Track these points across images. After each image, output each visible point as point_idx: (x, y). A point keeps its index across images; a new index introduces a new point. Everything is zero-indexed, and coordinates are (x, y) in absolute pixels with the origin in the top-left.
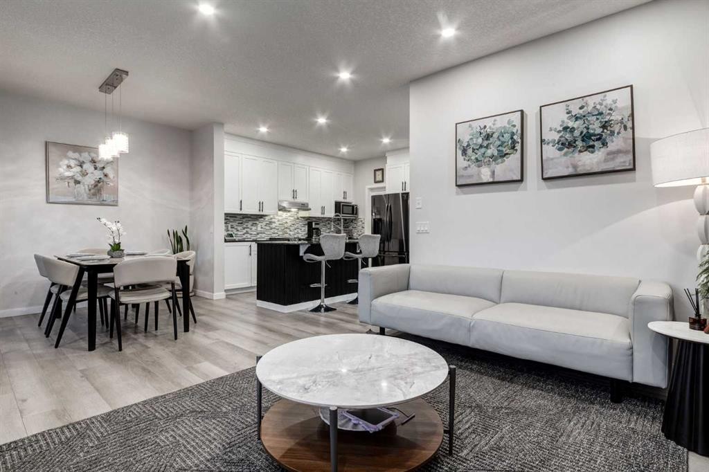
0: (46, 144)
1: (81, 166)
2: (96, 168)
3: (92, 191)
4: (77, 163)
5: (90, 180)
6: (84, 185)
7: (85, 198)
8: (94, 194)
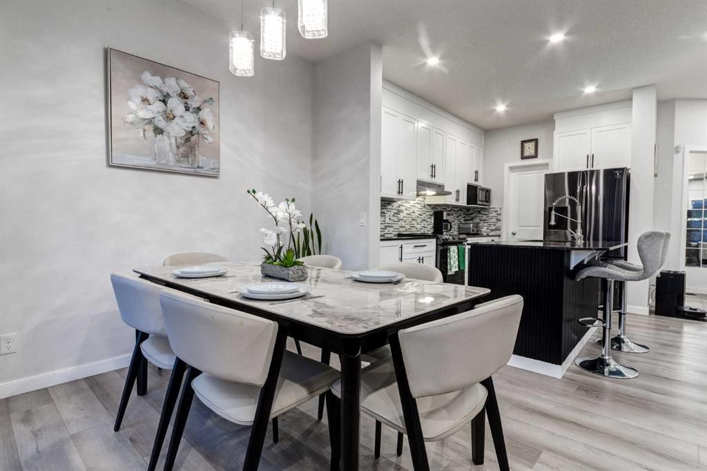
0: (107, 53)
1: (164, 102)
2: (187, 109)
3: (181, 150)
4: (158, 94)
5: (177, 129)
6: (169, 137)
7: (170, 160)
8: (186, 156)
